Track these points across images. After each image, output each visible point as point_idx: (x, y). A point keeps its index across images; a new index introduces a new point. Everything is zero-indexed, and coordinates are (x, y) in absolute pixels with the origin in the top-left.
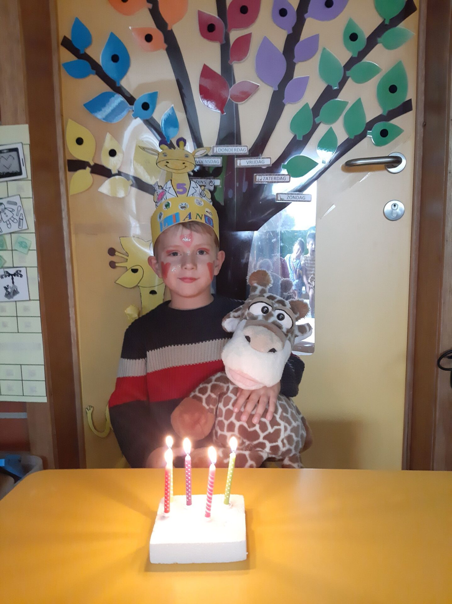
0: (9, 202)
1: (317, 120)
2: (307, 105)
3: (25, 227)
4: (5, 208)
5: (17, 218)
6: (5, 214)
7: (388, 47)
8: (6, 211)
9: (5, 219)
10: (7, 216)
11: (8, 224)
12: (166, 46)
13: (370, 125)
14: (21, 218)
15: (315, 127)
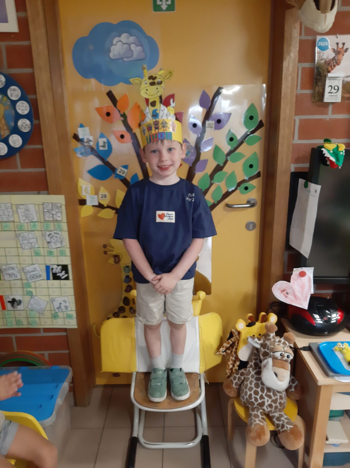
0: (55, 233)
1: (212, 182)
2: (207, 173)
3: (64, 245)
4: (53, 236)
5: (60, 240)
6: (53, 239)
7: (249, 144)
8: (54, 237)
9: (53, 241)
10: (54, 240)
11: (55, 243)
12: (132, 141)
13: (239, 184)
14: (62, 240)
15: (211, 184)
